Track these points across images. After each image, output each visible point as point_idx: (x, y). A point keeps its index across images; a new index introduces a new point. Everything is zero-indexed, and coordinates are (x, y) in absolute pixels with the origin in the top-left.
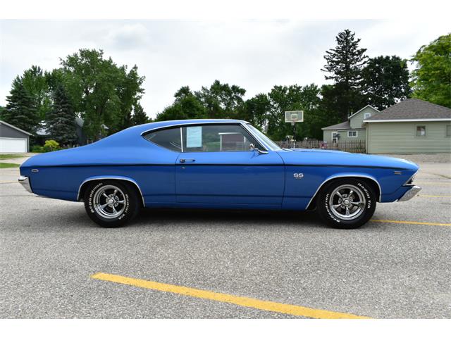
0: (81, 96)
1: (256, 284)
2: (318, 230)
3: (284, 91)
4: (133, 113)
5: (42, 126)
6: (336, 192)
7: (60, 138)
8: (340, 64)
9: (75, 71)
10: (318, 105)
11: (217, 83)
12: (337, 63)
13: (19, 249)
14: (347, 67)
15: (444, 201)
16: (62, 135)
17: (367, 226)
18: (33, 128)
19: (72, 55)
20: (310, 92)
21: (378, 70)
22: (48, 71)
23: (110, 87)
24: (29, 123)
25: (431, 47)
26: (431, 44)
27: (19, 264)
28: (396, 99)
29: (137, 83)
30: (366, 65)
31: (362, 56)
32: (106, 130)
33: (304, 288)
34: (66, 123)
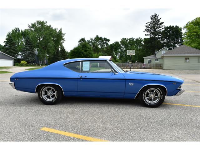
0: (37, 42)
1: (112, 134)
2: (140, 108)
3: (127, 40)
4: (60, 49)
5: (19, 55)
6: (148, 91)
7: (28, 60)
8: (152, 29)
9: (34, 30)
10: (142, 47)
11: (97, 36)
12: (151, 28)
13: (9, 115)
14: (155, 30)
15: (196, 94)
16: (28, 58)
17: (161, 106)
18: (15, 55)
19: (33, 23)
20: (139, 41)
21: (169, 32)
22: (22, 30)
23: (50, 38)
24: (14, 53)
25: (192, 22)
26: (192, 21)
27: (9, 122)
28: (176, 45)
29: (62, 36)
30: (163, 29)
31: (162, 26)
32: (48, 56)
33: (132, 137)
34: (30, 53)
